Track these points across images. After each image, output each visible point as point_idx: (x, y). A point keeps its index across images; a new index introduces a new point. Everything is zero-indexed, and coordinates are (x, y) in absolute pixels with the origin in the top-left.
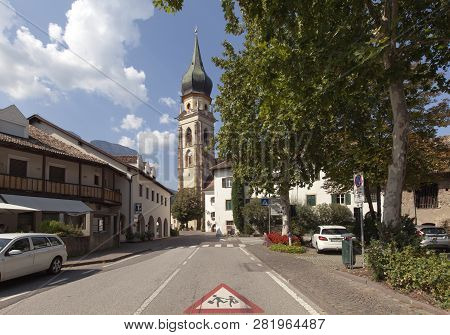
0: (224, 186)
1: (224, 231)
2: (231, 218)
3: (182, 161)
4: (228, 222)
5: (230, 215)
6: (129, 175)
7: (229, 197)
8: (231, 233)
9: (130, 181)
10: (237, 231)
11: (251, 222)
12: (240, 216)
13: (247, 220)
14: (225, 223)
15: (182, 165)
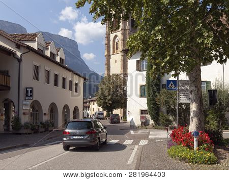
0: (139, 69)
1: (138, 122)
2: (146, 107)
3: (109, 47)
4: (142, 112)
5: (143, 104)
6: (19, 54)
7: (144, 83)
8: (145, 124)
9: (20, 60)
10: (152, 122)
11: (168, 112)
12: (155, 104)
13: (164, 109)
14: (139, 112)
15: (109, 51)
